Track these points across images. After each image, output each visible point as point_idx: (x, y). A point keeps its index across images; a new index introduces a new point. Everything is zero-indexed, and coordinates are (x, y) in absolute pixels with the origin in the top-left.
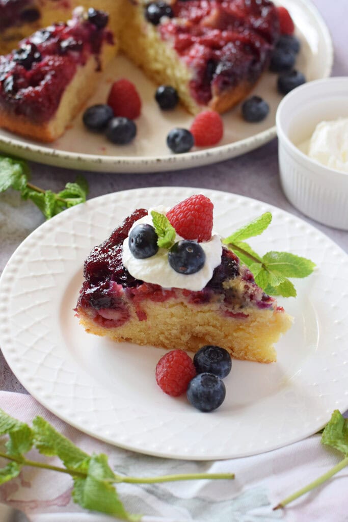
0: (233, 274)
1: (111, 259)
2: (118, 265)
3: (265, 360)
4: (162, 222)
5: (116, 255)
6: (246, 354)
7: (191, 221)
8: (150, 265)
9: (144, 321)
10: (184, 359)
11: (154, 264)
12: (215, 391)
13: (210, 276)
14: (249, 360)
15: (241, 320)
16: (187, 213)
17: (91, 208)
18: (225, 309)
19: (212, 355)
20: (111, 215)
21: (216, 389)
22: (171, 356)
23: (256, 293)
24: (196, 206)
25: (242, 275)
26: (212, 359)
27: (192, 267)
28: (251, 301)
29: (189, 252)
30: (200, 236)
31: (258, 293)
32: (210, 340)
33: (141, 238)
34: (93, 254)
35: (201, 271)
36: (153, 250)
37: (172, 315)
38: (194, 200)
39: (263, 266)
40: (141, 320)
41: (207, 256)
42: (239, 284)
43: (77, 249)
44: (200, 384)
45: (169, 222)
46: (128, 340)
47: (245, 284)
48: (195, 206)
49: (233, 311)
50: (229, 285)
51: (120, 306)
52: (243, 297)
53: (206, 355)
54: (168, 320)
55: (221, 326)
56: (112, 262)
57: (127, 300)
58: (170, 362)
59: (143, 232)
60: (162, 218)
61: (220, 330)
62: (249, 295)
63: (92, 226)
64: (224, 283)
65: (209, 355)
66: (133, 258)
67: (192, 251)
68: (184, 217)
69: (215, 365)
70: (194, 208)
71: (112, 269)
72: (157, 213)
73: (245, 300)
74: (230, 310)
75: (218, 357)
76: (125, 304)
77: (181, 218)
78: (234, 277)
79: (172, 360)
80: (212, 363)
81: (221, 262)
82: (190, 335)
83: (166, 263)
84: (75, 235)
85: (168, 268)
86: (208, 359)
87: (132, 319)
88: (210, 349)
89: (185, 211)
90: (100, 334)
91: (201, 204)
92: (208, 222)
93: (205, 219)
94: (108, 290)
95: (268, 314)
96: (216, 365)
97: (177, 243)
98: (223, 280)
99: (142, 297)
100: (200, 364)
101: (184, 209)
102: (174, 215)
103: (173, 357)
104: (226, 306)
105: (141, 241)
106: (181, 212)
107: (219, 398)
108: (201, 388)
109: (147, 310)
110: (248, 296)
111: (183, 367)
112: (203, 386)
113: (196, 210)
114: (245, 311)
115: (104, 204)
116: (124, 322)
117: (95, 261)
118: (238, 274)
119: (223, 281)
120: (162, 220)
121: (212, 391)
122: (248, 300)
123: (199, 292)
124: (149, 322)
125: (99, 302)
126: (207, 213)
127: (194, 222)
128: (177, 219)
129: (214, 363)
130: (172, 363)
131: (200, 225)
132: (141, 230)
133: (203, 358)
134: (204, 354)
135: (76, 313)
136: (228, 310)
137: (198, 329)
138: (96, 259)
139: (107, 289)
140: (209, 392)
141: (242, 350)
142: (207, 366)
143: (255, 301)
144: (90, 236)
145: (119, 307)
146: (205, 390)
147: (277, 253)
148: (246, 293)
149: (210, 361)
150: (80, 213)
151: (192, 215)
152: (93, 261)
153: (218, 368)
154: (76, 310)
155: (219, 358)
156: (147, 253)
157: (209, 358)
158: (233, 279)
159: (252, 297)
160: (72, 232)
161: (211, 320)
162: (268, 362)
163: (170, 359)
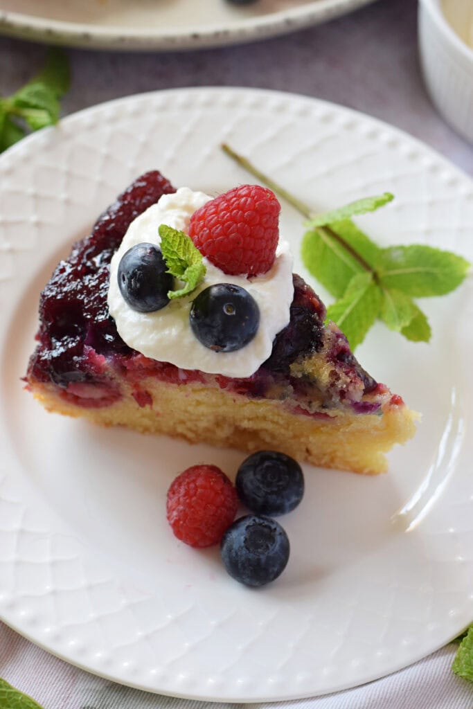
0: (310, 346)
1: (88, 294)
2: (101, 309)
3: (366, 470)
4: (180, 244)
5: (97, 287)
6: (332, 460)
7: (236, 241)
8: (155, 327)
9: (148, 406)
10: (217, 493)
11: (164, 327)
12: (268, 558)
13: (267, 353)
14: (337, 468)
15: (323, 421)
16: (229, 227)
17: (68, 137)
18: (295, 403)
19: (269, 476)
20: (104, 151)
21: (271, 554)
22: (192, 485)
23: (351, 388)
24: (246, 214)
25: (327, 348)
26: (269, 485)
27: (232, 344)
28: (341, 400)
29: (229, 314)
30: (252, 268)
31: (355, 388)
32: (268, 439)
33: (139, 280)
34: (57, 279)
35: (251, 346)
36: (160, 301)
37: (199, 403)
38: (243, 200)
39: (375, 277)
40: (142, 404)
41: (263, 315)
42: (321, 369)
43: (38, 225)
44: (243, 544)
45: (192, 244)
46: (122, 425)
47: (333, 369)
48: (244, 212)
49: (308, 409)
50: (302, 371)
51: (103, 381)
52: (328, 391)
53: (259, 477)
54: (190, 409)
55: (288, 424)
56: (89, 301)
57: (116, 375)
58: (191, 497)
59: (140, 268)
60: (180, 237)
61: (287, 429)
62: (338, 390)
63: (69, 174)
64: (291, 366)
65: (264, 476)
66: (126, 306)
67: (234, 313)
68: (225, 233)
69: (272, 498)
70: (242, 216)
71: (89, 317)
72: (170, 228)
73: (331, 397)
74: (304, 406)
75: (279, 481)
76: (112, 379)
77: (219, 235)
78: (312, 353)
79: (195, 494)
80: (269, 494)
81: (289, 321)
82: (232, 429)
83: (185, 326)
84: (36, 197)
85: (189, 337)
86: (261, 486)
87: (125, 400)
88: (267, 464)
89: (227, 221)
90: (72, 415)
91: (256, 210)
92: (267, 241)
93: (262, 238)
94: (80, 358)
95: (374, 419)
96: (274, 497)
97: (209, 289)
98: (292, 358)
99: (143, 374)
100: (246, 492)
101: (224, 216)
102: (204, 226)
103: (196, 488)
104: (296, 400)
105: (138, 285)
106: (217, 222)
107: (276, 569)
108: (244, 551)
109: (153, 392)
110: (336, 393)
111: (214, 508)
112: (247, 549)
113: (245, 221)
114: (331, 413)
115: (92, 127)
116: (112, 402)
117: (59, 297)
118: (320, 345)
119: (291, 362)
120: (180, 241)
121: (263, 558)
122: (336, 399)
123: (245, 379)
124: (157, 407)
125: (65, 377)
126: (266, 226)
127: (241, 245)
128: (209, 236)
129: (272, 493)
130: (194, 499)
131: (252, 250)
132: (139, 262)
133: (252, 482)
134: (255, 474)
135: (25, 384)
136: (299, 406)
137: (245, 424)
138: (61, 292)
139: (78, 356)
140: (259, 560)
141: (325, 455)
142: (258, 499)
143: (350, 402)
144: (63, 196)
145: (102, 383)
146: (251, 556)
147: (402, 248)
148: (333, 385)
149: (264, 489)
150: (48, 148)
151: (238, 230)
152: (55, 296)
153: (278, 502)
154: (25, 379)
155: (281, 483)
156: (151, 306)
157: (263, 483)
158: (310, 358)
159: (343, 394)
160: (30, 190)
161: (270, 416)
162: (371, 473)
163: (192, 492)
